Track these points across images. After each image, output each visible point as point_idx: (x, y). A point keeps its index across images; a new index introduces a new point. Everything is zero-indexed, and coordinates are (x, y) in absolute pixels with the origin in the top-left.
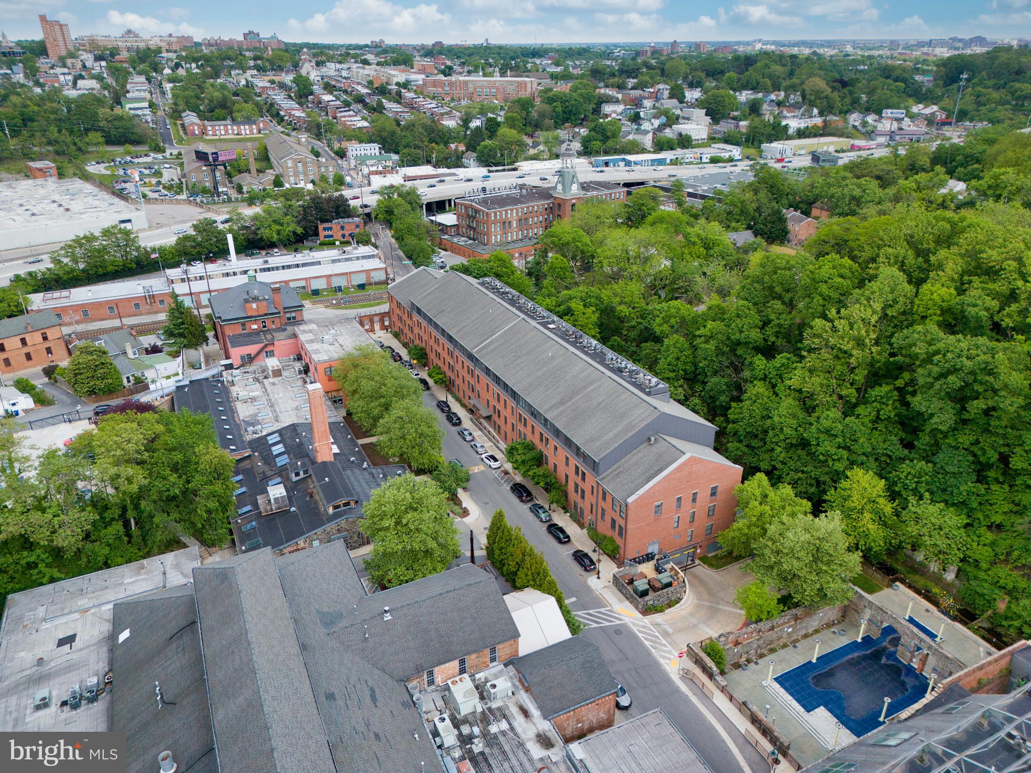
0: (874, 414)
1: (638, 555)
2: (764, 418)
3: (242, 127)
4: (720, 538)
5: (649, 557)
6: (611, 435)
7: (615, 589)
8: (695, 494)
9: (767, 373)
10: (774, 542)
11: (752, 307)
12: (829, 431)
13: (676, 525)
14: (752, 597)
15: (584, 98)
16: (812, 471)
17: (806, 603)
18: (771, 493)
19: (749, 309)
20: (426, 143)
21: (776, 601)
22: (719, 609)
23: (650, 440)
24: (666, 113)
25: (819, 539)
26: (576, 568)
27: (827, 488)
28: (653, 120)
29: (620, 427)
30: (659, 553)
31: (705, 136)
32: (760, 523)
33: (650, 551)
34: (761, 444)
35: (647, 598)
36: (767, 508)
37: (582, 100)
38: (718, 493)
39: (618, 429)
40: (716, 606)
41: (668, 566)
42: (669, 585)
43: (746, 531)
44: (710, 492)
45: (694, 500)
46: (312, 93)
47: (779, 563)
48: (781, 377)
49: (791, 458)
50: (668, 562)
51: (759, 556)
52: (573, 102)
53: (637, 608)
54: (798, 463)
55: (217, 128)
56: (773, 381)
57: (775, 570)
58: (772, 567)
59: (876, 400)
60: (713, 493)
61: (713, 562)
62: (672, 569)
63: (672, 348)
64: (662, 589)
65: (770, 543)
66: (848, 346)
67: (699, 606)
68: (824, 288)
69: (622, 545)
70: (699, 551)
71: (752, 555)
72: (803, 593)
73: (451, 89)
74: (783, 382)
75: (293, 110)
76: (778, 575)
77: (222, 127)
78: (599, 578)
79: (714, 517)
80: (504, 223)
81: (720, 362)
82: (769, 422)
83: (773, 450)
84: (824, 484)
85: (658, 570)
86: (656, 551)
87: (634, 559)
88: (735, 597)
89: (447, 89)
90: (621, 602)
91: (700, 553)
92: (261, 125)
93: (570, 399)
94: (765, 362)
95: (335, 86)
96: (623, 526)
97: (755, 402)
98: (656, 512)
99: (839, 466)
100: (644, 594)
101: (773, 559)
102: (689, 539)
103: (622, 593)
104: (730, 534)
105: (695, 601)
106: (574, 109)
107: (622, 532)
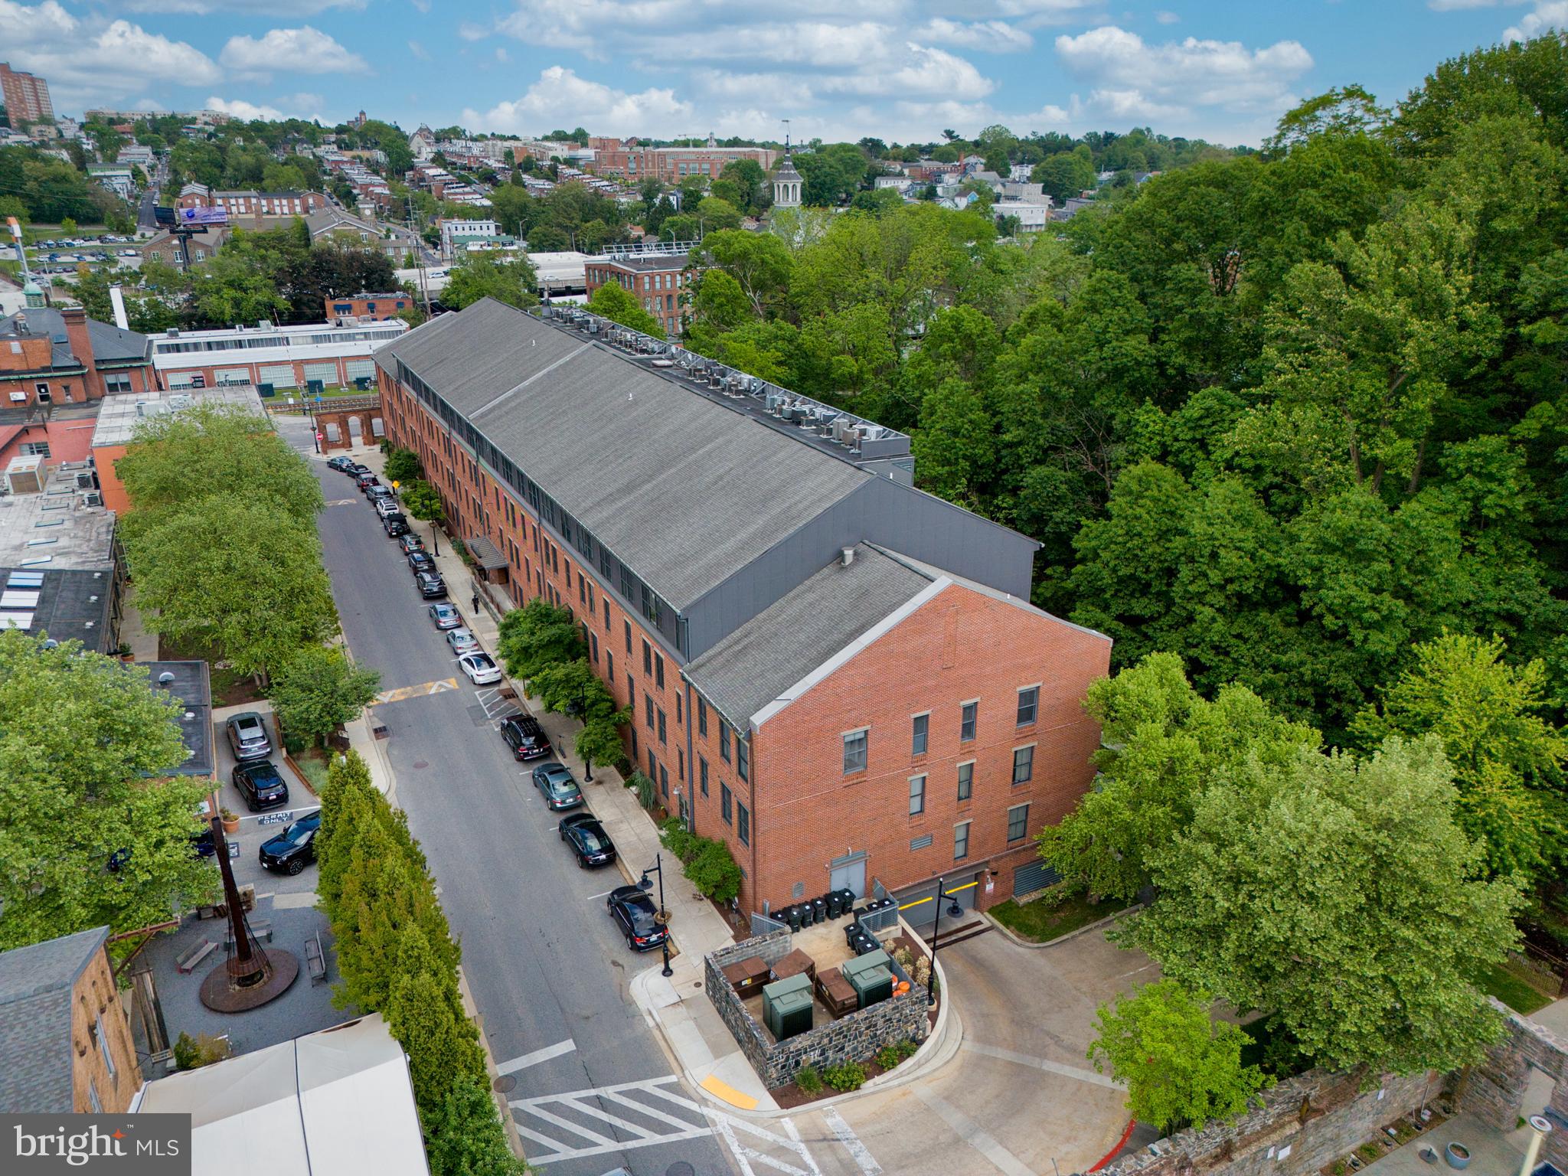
0: (1464, 507)
1: (797, 898)
2: (1163, 535)
3: (276, 202)
4: (1050, 845)
5: (834, 905)
6: (730, 544)
7: (710, 1009)
8: (970, 711)
9: (1168, 440)
10: (1221, 844)
11: (1127, 284)
12: (1352, 541)
13: (915, 804)
14: (1153, 1043)
15: (846, 164)
16: (1302, 663)
17: (1344, 1061)
18: (1199, 706)
19: (1119, 288)
20: (576, 221)
21: (1236, 1057)
22: (1044, 1074)
23: (841, 556)
24: (980, 188)
25: (1385, 824)
26: (609, 940)
27: (1348, 709)
28: (957, 200)
29: (761, 522)
30: (868, 893)
31: (1041, 220)
32: (1168, 791)
33: (837, 885)
34: (1157, 607)
35: (800, 1041)
36: (1190, 743)
37: (841, 168)
38: (1040, 713)
39: (751, 529)
40: (1035, 1062)
41: (888, 934)
42: (882, 992)
43: (1127, 815)
44: (1014, 708)
45: (968, 730)
46: (412, 168)
47: (1245, 916)
48: (1203, 445)
49: (1239, 636)
50: (888, 920)
51: (1169, 893)
52: (827, 169)
53: (763, 1076)
54: (1262, 648)
55: (233, 201)
56: (1185, 457)
57: (1231, 942)
58: (1216, 933)
59: (1469, 470)
60: (1026, 713)
61: (1034, 920)
62: (904, 940)
63: (941, 408)
64: (858, 1006)
65: (1207, 849)
66: (1394, 310)
67: (978, 1063)
68: (1310, 197)
69: (747, 868)
70: (990, 887)
71: (1147, 895)
72: (1331, 1026)
73: (639, 166)
74: (1208, 453)
75: (373, 185)
76: (1239, 959)
77: (241, 201)
78: (667, 972)
79: (1032, 786)
80: (669, 297)
81: (1054, 429)
82: (1178, 542)
83: (1191, 619)
84: (1338, 697)
85: (857, 942)
86: (857, 886)
87: (787, 911)
88: (1098, 1036)
89: (633, 165)
90: (718, 1052)
91: (995, 895)
92: (311, 201)
93: (651, 477)
94: (1162, 414)
95: (454, 163)
96: (747, 804)
97: (1140, 496)
98: (849, 764)
99: (1383, 643)
100: (798, 1023)
101: (1222, 903)
102: (960, 850)
103: (728, 1022)
104: (1078, 827)
105: (968, 1045)
106: (828, 180)
107: (746, 824)
